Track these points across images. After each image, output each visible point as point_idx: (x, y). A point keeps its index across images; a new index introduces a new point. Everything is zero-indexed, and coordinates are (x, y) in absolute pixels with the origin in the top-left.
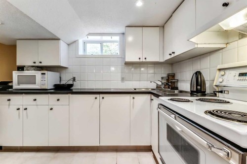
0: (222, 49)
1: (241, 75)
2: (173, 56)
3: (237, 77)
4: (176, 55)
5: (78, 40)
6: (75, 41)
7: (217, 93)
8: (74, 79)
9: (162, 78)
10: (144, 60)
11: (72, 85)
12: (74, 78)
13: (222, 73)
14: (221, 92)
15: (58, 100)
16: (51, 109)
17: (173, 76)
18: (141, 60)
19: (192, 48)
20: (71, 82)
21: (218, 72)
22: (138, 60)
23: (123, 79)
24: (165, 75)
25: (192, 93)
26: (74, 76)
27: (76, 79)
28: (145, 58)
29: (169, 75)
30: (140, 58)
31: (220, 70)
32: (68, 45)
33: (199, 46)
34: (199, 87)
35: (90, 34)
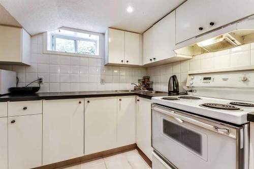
0: (190, 59)
1: (205, 79)
2: (153, 61)
3: (203, 81)
4: (156, 60)
5: (46, 32)
6: (43, 33)
7: (188, 92)
8: (40, 81)
9: (139, 80)
10: (126, 63)
11: (38, 89)
12: (41, 79)
13: (192, 77)
14: (191, 91)
15: (25, 108)
16: (13, 122)
17: (148, 78)
18: (123, 63)
19: (173, 56)
20: (36, 85)
21: (189, 76)
22: (121, 63)
23: (103, 81)
24: (141, 78)
25: (170, 93)
26: (40, 77)
27: (43, 81)
28: (127, 61)
29: (144, 78)
30: (122, 61)
31: (190, 75)
32: (31, 36)
33: (178, 56)
34: (175, 88)
35: (63, 28)
